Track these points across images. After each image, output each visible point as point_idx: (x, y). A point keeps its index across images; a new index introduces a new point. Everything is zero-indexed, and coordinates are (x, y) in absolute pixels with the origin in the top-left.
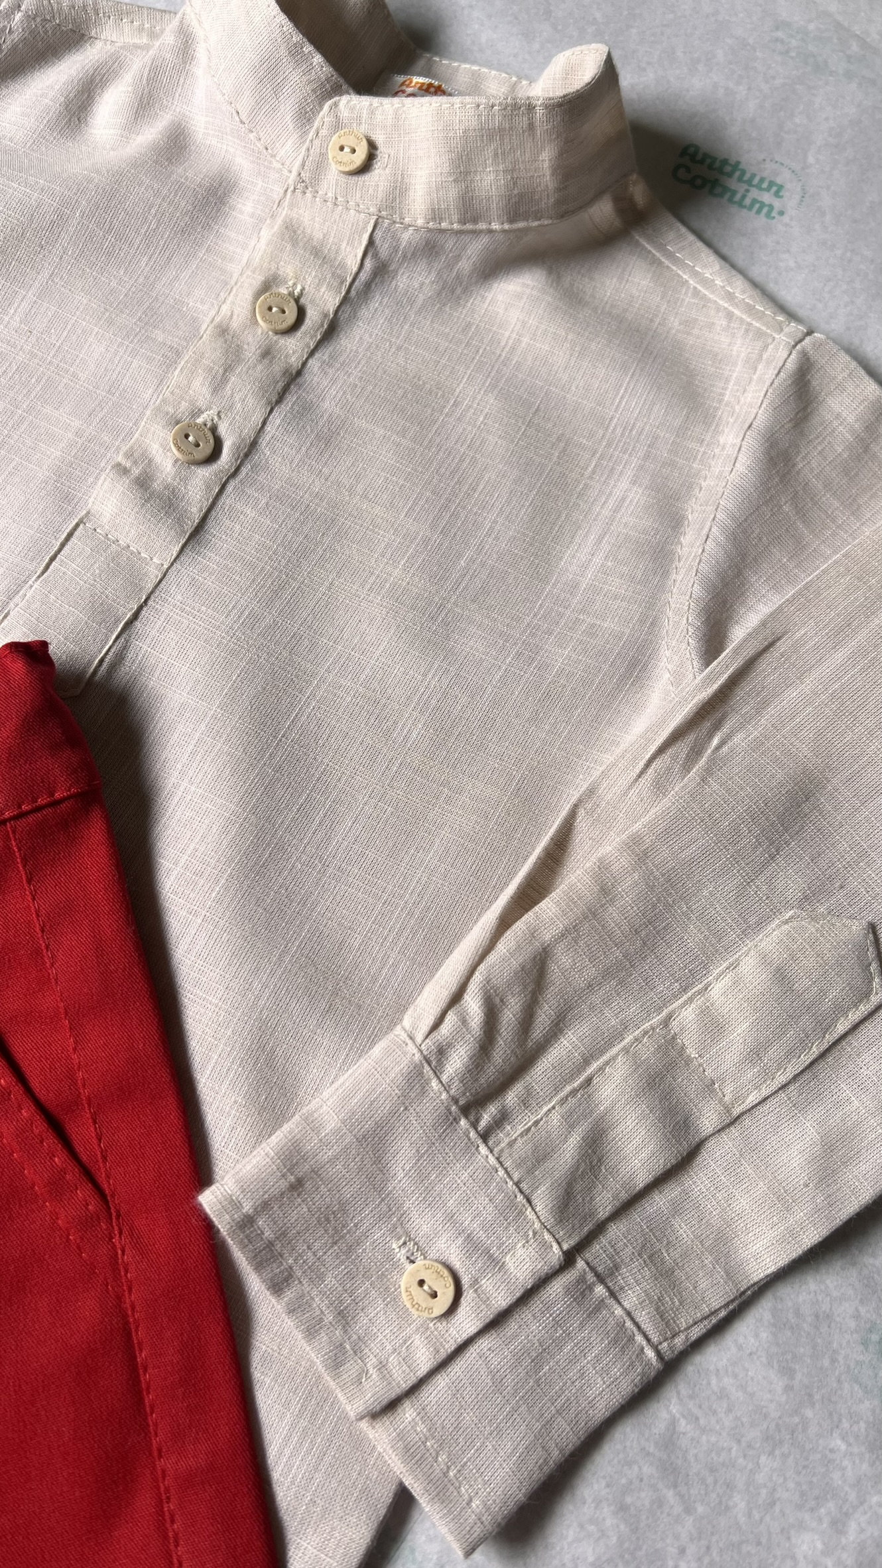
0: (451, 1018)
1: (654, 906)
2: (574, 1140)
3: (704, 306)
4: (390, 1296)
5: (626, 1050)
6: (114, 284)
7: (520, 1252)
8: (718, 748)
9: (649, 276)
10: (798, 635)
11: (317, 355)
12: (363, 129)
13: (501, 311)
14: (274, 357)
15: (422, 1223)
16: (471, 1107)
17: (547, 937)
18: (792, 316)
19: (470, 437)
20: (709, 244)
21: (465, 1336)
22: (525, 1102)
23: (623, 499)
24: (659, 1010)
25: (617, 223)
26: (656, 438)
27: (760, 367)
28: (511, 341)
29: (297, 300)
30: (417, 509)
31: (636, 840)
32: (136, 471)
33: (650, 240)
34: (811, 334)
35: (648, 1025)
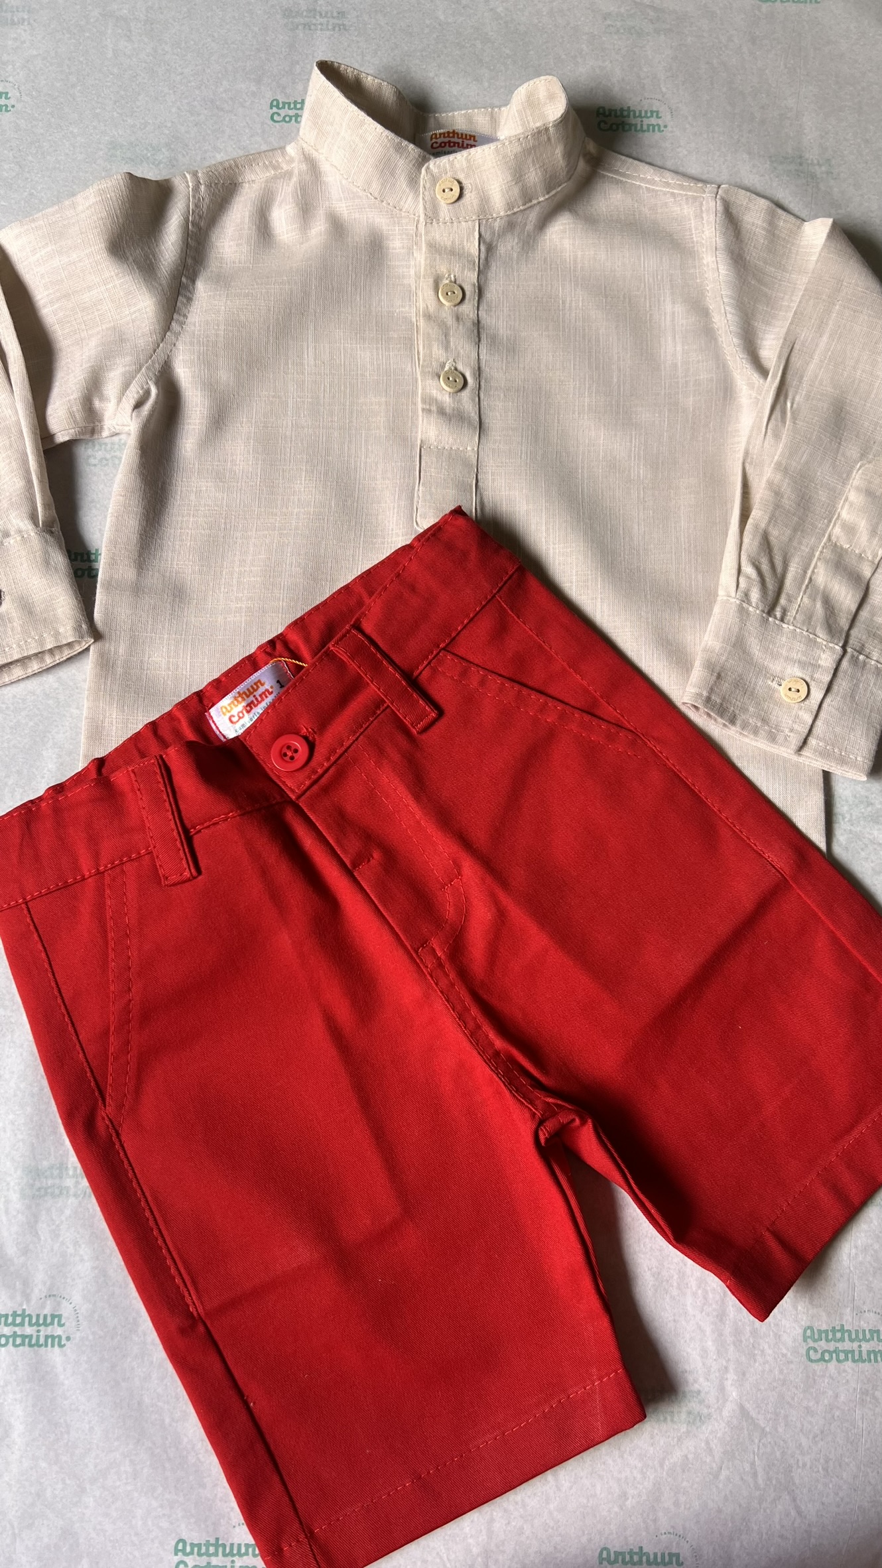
0: (742, 579)
1: (801, 491)
2: (819, 605)
3: (656, 195)
4: (780, 704)
5: (819, 559)
6: (350, 317)
7: (823, 656)
8: (792, 406)
9: (620, 191)
10: (802, 337)
11: (481, 308)
12: (451, 176)
13: (558, 243)
14: (462, 319)
15: (776, 667)
16: (770, 611)
17: (763, 525)
18: (705, 182)
19: (581, 316)
21: (819, 700)
22: (790, 601)
23: (673, 313)
24: (824, 535)
25: (589, 170)
26: (671, 275)
27: (704, 215)
28: (572, 257)
29: (455, 283)
30: (577, 363)
31: (779, 464)
32: (434, 408)
33: (605, 169)
34: (719, 187)
35: (822, 544)
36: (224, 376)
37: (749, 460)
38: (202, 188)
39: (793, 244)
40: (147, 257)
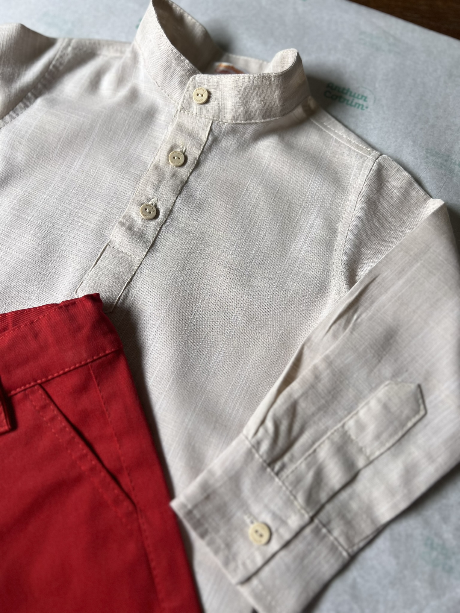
0: (261, 431)
1: (336, 382)
2: (311, 474)
3: (340, 146)
4: (245, 537)
5: (328, 438)
6: (113, 151)
7: (293, 517)
8: (356, 319)
9: (318, 135)
10: (384, 275)
11: (193, 174)
12: (206, 86)
13: (262, 153)
14: (177, 176)
15: (255, 508)
16: (271, 463)
17: (296, 396)
18: (374, 148)
19: (253, 203)
20: (340, 121)
21: (275, 551)
22: (292, 460)
23: (313, 223)
24: (340, 421)
25: (304, 115)
26: (324, 199)
27: (363, 169)
28: (266, 165)
29: (184, 154)
30: (235, 231)
31: (327, 357)
32: (127, 224)
33: (317, 121)
34: (381, 155)
35: (335, 428)
36: (20, 157)
37: (308, 344)
38: (70, 49)
39: (417, 209)
40: (13, 75)
